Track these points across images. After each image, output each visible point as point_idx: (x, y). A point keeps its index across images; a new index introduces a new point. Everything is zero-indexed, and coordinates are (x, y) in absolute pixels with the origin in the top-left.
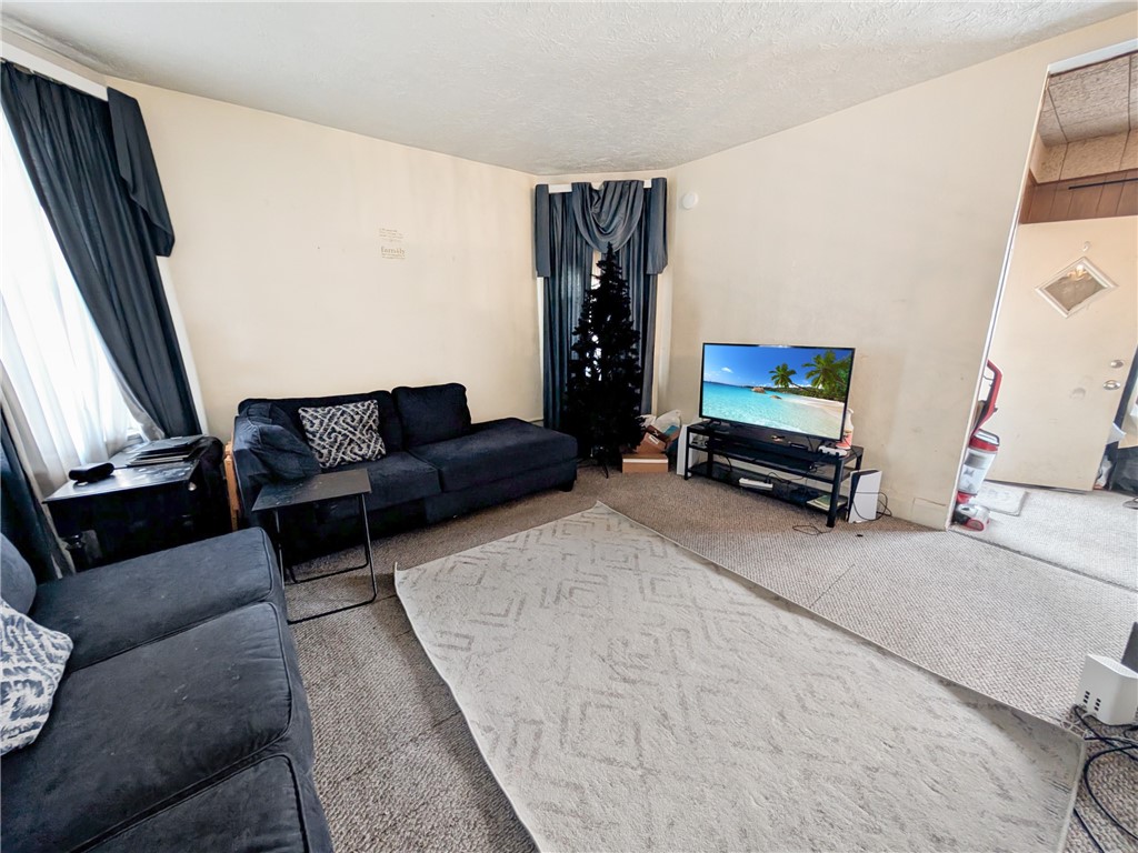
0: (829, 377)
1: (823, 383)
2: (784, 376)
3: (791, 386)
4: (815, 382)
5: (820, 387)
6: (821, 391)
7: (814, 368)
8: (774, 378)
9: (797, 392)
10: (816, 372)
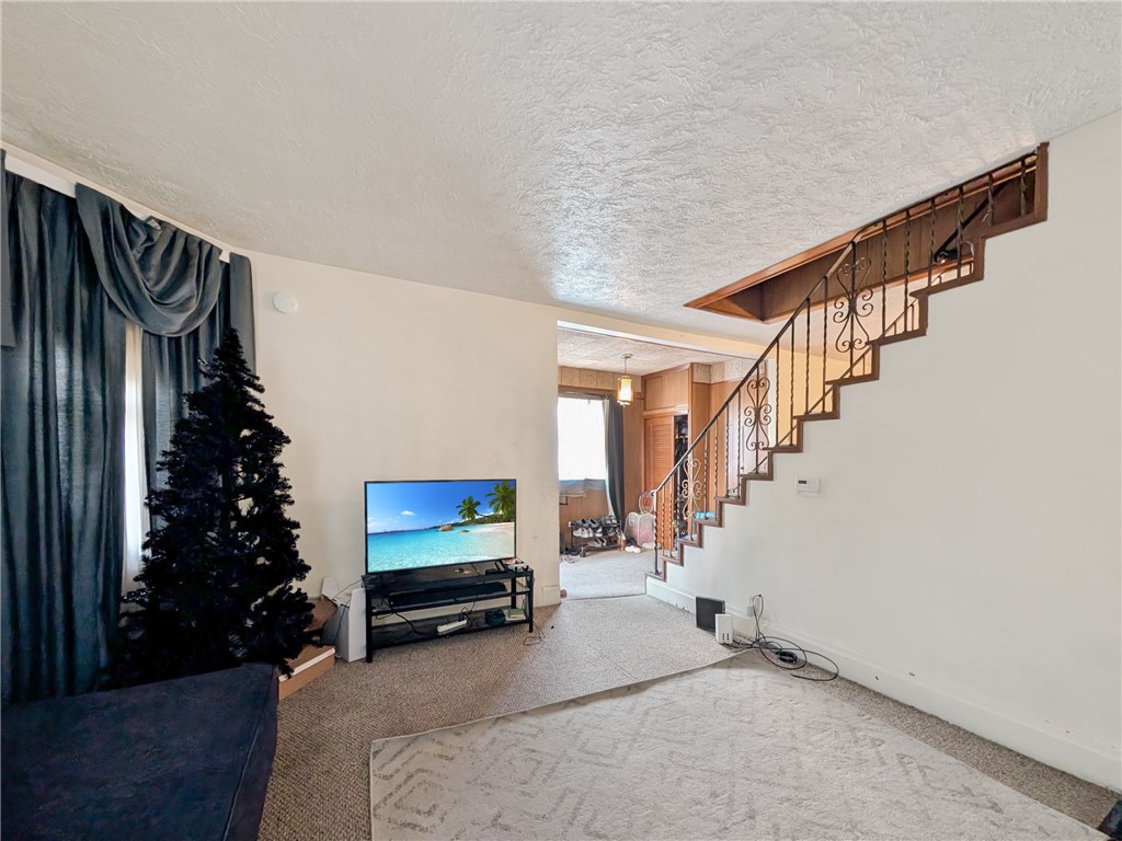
0: (506, 503)
1: (502, 509)
2: (470, 509)
3: (477, 517)
4: (497, 510)
5: (501, 512)
6: (502, 516)
7: (495, 497)
8: (460, 513)
9: (482, 522)
10: (497, 500)
